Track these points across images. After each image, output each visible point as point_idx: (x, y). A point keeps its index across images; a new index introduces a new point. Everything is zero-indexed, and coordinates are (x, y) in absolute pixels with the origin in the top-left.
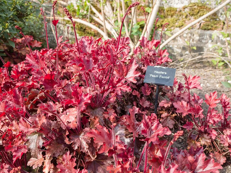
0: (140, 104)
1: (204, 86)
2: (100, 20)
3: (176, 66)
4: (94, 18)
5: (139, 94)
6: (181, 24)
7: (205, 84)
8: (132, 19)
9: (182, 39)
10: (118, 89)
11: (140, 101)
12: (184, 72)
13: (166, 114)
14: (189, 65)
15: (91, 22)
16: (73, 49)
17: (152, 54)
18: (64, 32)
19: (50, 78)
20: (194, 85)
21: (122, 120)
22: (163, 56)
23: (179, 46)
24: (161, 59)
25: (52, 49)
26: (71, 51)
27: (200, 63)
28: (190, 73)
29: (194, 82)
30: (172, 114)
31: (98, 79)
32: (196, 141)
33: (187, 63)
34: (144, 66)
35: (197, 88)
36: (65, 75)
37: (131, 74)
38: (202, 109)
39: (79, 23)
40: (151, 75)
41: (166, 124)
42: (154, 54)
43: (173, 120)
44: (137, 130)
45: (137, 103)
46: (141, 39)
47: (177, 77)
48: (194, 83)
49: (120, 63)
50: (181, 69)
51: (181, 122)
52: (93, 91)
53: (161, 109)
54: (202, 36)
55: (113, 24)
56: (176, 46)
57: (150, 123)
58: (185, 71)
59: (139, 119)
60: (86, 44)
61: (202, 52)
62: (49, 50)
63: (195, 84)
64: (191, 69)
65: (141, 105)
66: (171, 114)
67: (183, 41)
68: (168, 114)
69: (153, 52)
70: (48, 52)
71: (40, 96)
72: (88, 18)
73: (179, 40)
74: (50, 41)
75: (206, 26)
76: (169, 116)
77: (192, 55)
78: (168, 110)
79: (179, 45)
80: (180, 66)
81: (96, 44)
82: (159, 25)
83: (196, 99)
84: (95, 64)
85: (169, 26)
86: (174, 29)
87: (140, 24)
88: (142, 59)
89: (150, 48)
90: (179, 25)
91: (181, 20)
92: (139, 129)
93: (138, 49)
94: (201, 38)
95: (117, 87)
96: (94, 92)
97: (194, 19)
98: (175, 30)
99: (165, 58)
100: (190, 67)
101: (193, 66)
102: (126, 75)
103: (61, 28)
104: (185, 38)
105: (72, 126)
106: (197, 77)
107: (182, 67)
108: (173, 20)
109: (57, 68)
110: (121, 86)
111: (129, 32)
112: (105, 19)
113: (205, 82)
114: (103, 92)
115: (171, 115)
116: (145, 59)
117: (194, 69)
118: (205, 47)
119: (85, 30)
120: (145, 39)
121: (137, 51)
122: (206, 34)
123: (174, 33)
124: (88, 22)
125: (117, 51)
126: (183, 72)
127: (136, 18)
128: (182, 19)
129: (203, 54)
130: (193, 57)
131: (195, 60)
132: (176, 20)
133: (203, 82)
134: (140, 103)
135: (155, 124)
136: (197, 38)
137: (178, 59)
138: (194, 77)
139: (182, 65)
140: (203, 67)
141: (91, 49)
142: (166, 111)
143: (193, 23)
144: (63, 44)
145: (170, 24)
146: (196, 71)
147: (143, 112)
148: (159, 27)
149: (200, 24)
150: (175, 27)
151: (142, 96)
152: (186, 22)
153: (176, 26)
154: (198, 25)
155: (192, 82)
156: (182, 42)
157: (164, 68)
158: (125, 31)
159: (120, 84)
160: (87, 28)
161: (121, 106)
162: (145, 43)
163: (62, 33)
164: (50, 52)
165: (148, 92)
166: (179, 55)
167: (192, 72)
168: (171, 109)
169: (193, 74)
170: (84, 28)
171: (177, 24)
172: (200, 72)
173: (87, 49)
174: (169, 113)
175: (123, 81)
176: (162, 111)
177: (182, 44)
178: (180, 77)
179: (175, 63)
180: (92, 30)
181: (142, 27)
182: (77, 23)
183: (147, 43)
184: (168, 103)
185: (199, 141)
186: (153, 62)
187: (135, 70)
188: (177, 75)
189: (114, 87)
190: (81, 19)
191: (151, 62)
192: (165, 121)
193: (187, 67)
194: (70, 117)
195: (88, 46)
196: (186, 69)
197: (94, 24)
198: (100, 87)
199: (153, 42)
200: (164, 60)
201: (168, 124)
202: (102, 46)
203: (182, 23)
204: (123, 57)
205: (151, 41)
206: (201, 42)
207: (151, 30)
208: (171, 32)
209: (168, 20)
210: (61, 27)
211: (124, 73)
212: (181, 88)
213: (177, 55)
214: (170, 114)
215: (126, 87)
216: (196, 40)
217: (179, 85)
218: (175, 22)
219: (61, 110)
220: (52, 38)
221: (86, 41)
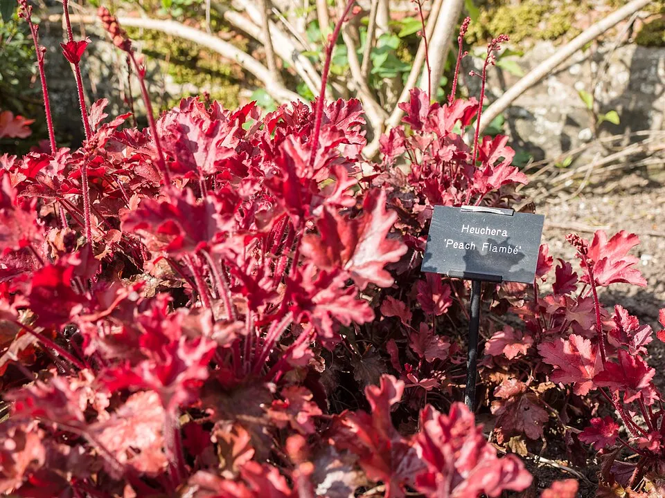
0: (411, 350)
1: (655, 261)
2: (252, 21)
3: (548, 187)
4: (230, 16)
5: (405, 310)
6: (559, 29)
7: (657, 256)
8: (372, 14)
9: (565, 83)
10: (319, 312)
11: (413, 338)
12: (578, 207)
13: (514, 382)
14: (595, 180)
15: (216, 31)
16: (146, 152)
17: (450, 156)
18: (116, 71)
19: (54, 282)
20: (615, 271)
21: (344, 431)
22: (491, 162)
23: (554, 110)
24: (488, 173)
25: (69, 149)
26: (139, 158)
27: (638, 172)
28: (599, 212)
29: (616, 255)
30: (535, 384)
31: (242, 274)
32: (632, 489)
33: (587, 175)
34: (422, 203)
35: (627, 282)
36: (119, 250)
37: (368, 252)
38: (649, 369)
39: (173, 36)
40: (449, 242)
41: (516, 422)
42: (459, 157)
43: (540, 405)
44: (400, 466)
45: (399, 344)
46: (405, 97)
47: (552, 228)
48: (613, 262)
49: (325, 209)
50: (563, 196)
51: (571, 413)
52: (225, 323)
53: (494, 363)
54: (641, 69)
55: (301, 34)
56: (544, 111)
57: (446, 450)
58: (582, 206)
59: (409, 408)
60: (194, 135)
61: (640, 133)
62: (58, 154)
63: (618, 264)
64: (603, 195)
65: (416, 355)
66: (531, 385)
67: (569, 89)
68: (522, 384)
69: (453, 148)
70: (54, 163)
71: (20, 350)
72: (204, 15)
73: (554, 88)
74: (66, 107)
75: (655, 30)
76: (524, 390)
77: (604, 146)
78: (519, 368)
79: (552, 106)
80: (561, 187)
81: (235, 128)
82: (475, 34)
83: (625, 326)
84: (227, 219)
85: (515, 37)
86: (533, 45)
87: (402, 34)
88: (413, 175)
89: (443, 134)
90: (550, 28)
91: (558, 11)
92: (408, 465)
93: (397, 136)
94: (637, 75)
95: (315, 304)
96: (230, 328)
97: (608, 8)
98: (536, 49)
99: (501, 169)
100: (599, 190)
101: (611, 186)
102: (351, 255)
103: (106, 57)
104: (574, 80)
105: (145, 465)
106: (625, 235)
107: (567, 191)
108: (529, 12)
109: (87, 229)
110: (332, 301)
111: (361, 65)
112: (272, 18)
113: (656, 246)
114: (264, 324)
115: (533, 388)
116: (427, 174)
117: (616, 198)
118: (654, 109)
119: (195, 59)
120: (421, 97)
121: (395, 143)
122: (654, 62)
123: (533, 64)
124: (206, 31)
125: (312, 161)
126: (574, 208)
127: (388, 11)
128: (563, 8)
129: (646, 137)
130: (611, 152)
131: (616, 162)
132: (541, 14)
133: (650, 246)
134: (412, 346)
135: (469, 446)
136: (620, 77)
137: (552, 161)
138: (616, 238)
139: (568, 183)
140: (648, 186)
141: (213, 156)
142: (514, 372)
143: (604, 23)
144: (110, 131)
145: (518, 28)
146: (621, 204)
147: (425, 380)
148: (476, 40)
149: (632, 25)
150: (538, 39)
151: (418, 316)
152: (578, 16)
153: (538, 35)
154: (624, 27)
155: (605, 259)
156: (564, 96)
157: (498, 211)
158: (347, 64)
159: (326, 293)
160: (202, 54)
161: (339, 362)
162: (423, 112)
163: (111, 75)
164: (59, 161)
165: (441, 303)
166: (555, 145)
167: (605, 209)
168: (530, 363)
169: (612, 215)
170: (193, 53)
171: (542, 25)
172: (639, 208)
173: (199, 157)
174: (525, 380)
175: (338, 281)
176: (498, 374)
177: (565, 101)
178: (561, 229)
179: (543, 177)
180: (224, 61)
181: (412, 43)
182: (165, 34)
183: (430, 113)
184: (517, 340)
185: (643, 490)
186: (457, 186)
187: (384, 235)
188: (551, 221)
189: (305, 304)
190: (181, 19)
191: (446, 184)
192: (512, 410)
193: (588, 190)
194: (139, 429)
195: (201, 143)
196: (583, 199)
197: (228, 36)
198: (253, 307)
199: (451, 109)
200: (498, 178)
201: (521, 423)
202: (257, 136)
203: (562, 24)
204: (338, 186)
205: (445, 105)
206: (638, 90)
207: (446, 55)
208: (523, 59)
209: (508, 11)
210: (104, 51)
211: (344, 248)
212: (568, 283)
213: (550, 145)
214: (528, 383)
215: (351, 304)
216: (618, 85)
217: (559, 272)
218: (536, 18)
219: (103, 399)
220: (70, 93)
221: (191, 126)
